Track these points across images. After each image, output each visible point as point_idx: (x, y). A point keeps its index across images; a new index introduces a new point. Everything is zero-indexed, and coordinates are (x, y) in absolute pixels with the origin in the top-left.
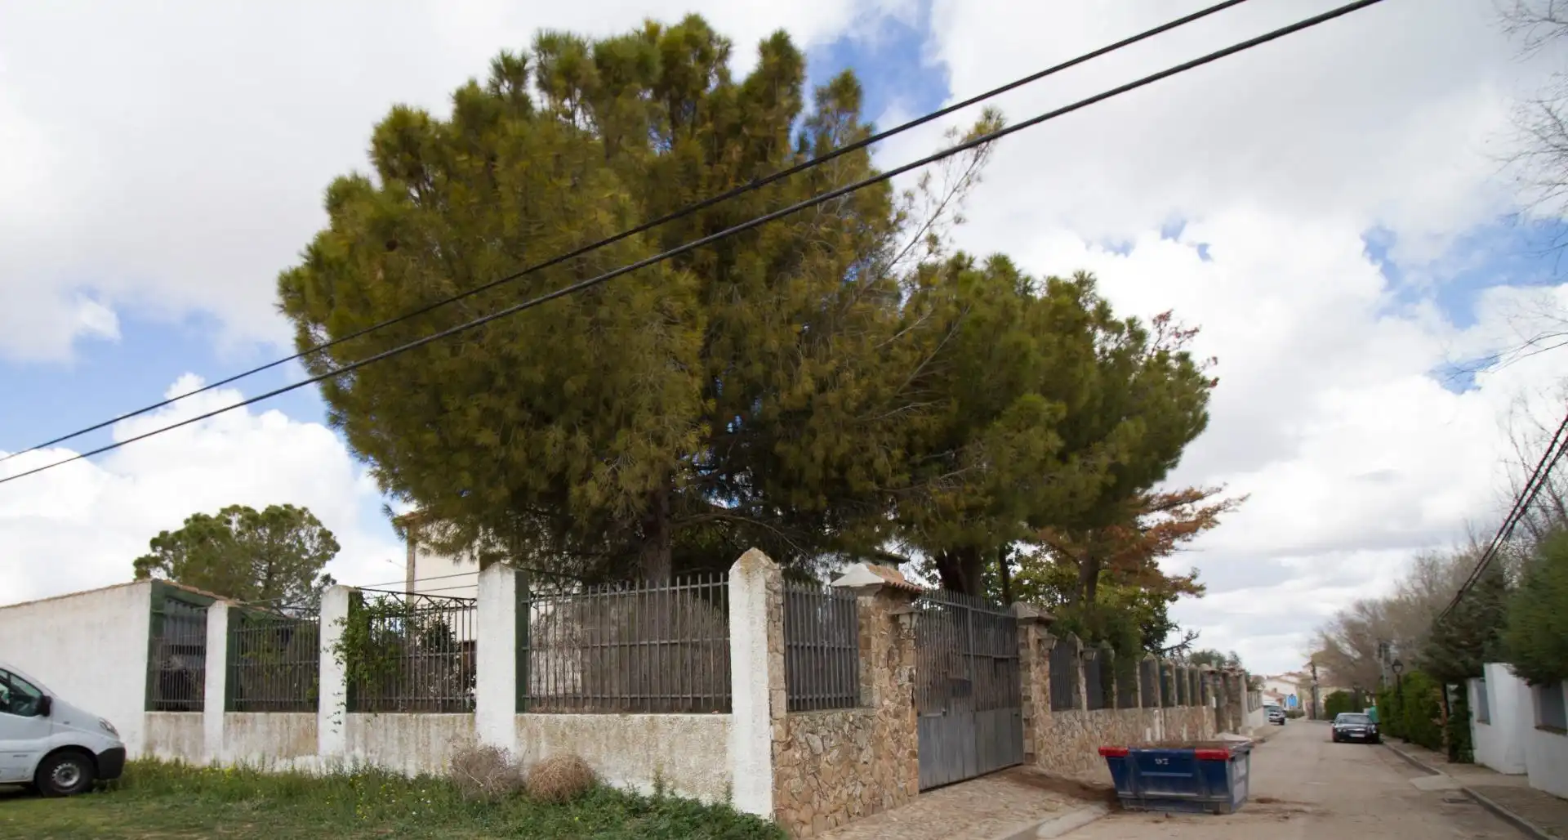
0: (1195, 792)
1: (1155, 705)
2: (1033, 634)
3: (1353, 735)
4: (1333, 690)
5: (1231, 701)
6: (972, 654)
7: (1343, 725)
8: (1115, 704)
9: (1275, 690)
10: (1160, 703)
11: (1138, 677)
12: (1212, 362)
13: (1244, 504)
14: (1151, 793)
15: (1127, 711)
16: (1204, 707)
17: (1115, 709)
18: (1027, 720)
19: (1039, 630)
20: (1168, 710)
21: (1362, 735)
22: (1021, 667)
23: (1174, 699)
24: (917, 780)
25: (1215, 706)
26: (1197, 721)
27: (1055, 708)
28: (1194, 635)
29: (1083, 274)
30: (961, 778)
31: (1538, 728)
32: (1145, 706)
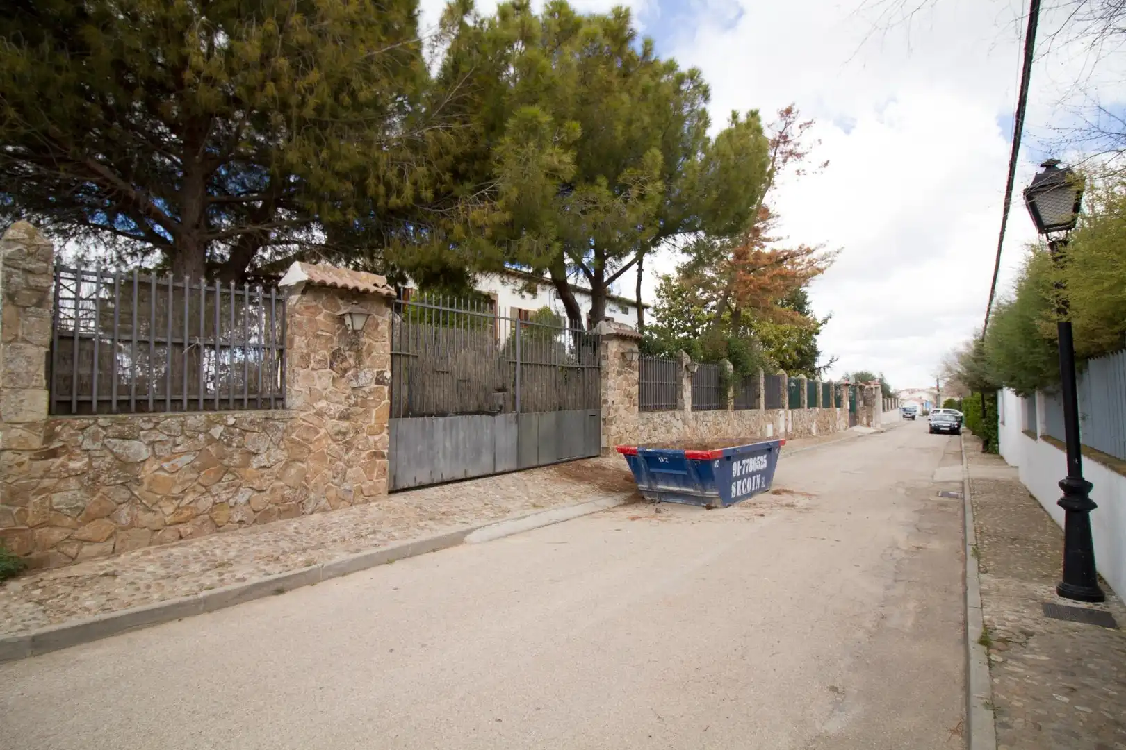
0: (693, 487)
1: (783, 407)
2: (614, 347)
3: (942, 429)
4: (948, 398)
5: (865, 404)
6: (519, 361)
7: (935, 422)
8: (730, 407)
9: (921, 398)
10: (787, 406)
11: (762, 387)
12: (818, 142)
13: (839, 255)
14: (661, 487)
15: (747, 412)
16: (838, 409)
17: (730, 411)
18: (604, 420)
19: (623, 345)
20: (796, 411)
21: (948, 429)
22: (602, 375)
23: (804, 403)
24: (384, 480)
25: (848, 408)
26: (829, 418)
27: (643, 408)
28: (835, 359)
29: (621, 7)
30: (491, 472)
31: (1023, 432)
32: (768, 407)
